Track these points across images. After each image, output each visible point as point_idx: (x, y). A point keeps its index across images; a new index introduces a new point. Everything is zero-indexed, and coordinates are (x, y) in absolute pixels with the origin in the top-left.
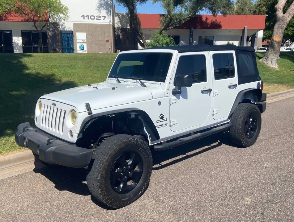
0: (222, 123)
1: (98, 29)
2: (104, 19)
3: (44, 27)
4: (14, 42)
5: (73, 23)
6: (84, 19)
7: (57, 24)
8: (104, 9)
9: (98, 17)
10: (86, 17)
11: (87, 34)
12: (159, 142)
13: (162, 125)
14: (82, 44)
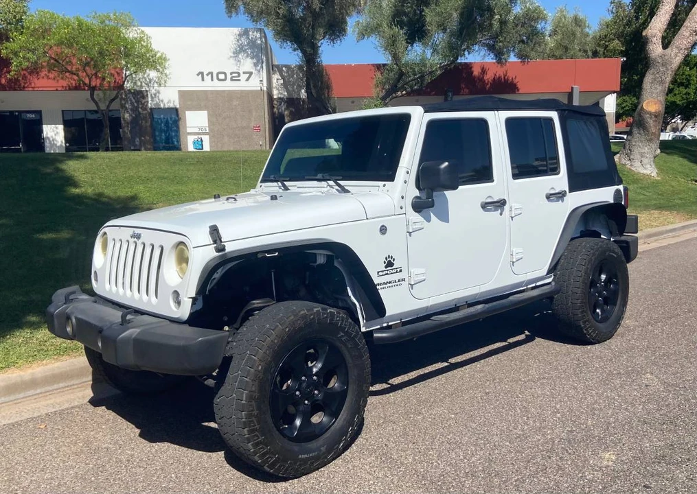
0: (534, 285)
1: (235, 103)
2: (247, 80)
3: (113, 100)
4: (48, 138)
5: (179, 91)
6: (203, 80)
7: (143, 95)
8: (247, 57)
9: (234, 75)
10: (207, 75)
11: (209, 115)
12: (385, 325)
13: (390, 282)
14: (200, 136)
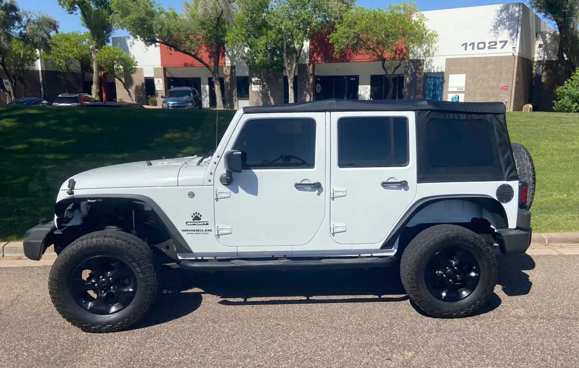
1: (490, 67)
2: (502, 47)
3: (397, 68)
5: (447, 59)
6: (466, 49)
7: (421, 63)
8: (505, 28)
9: (491, 44)
10: (470, 45)
11: (466, 76)
13: (197, 231)
14: (457, 94)
